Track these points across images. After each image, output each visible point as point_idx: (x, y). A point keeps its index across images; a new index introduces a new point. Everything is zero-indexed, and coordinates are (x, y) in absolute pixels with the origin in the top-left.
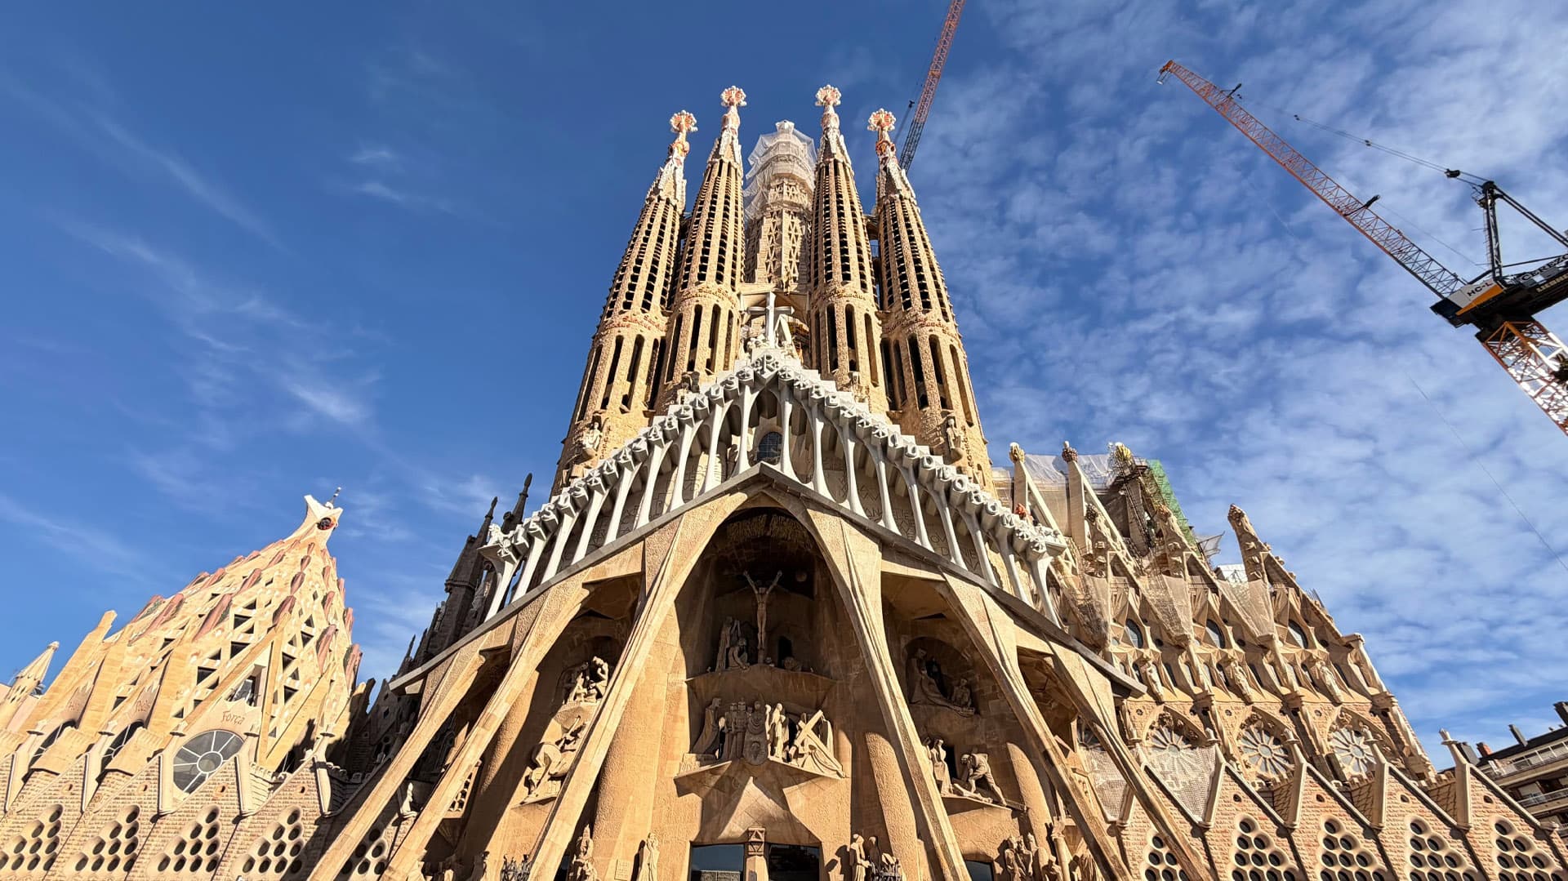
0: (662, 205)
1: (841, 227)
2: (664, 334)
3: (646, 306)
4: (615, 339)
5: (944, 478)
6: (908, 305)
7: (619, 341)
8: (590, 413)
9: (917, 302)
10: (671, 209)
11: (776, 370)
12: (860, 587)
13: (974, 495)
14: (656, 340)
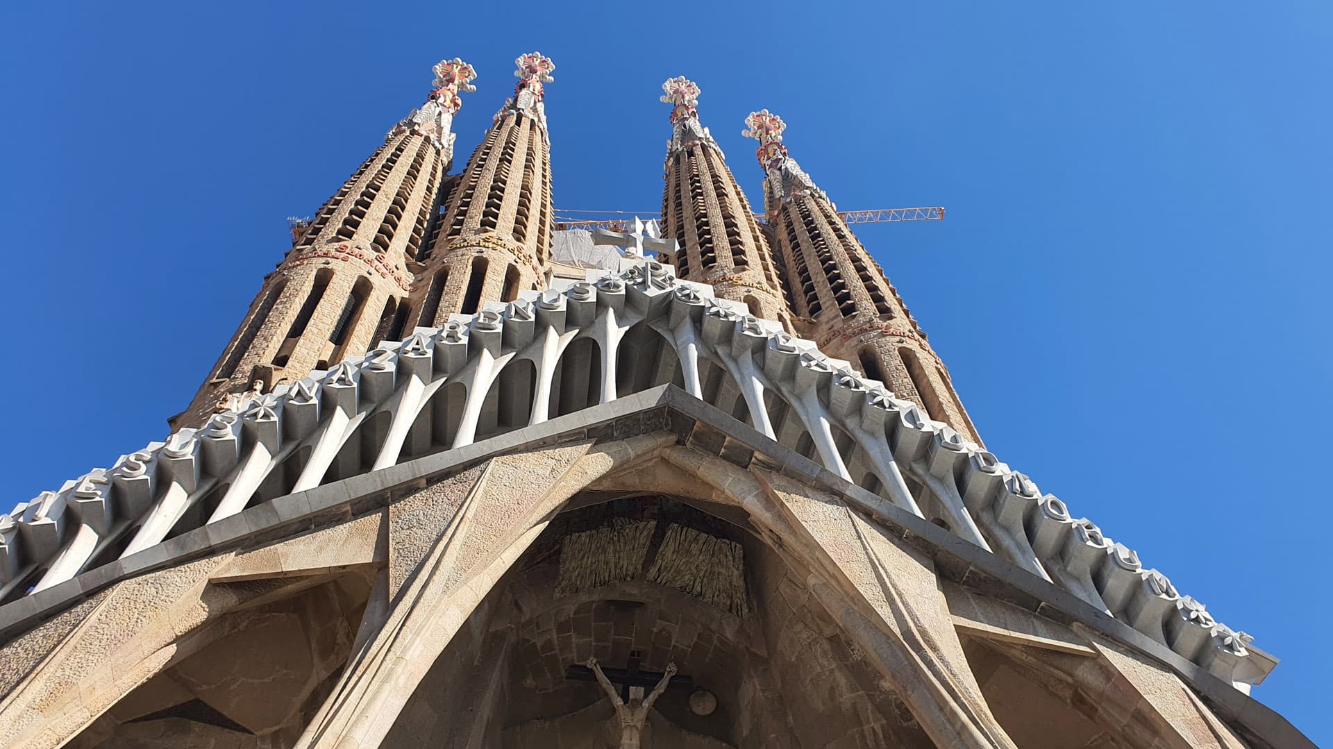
0: (417, 142)
1: (724, 208)
2: (406, 295)
3: (381, 243)
4: (314, 273)
5: (1022, 492)
6: (849, 311)
7: (322, 281)
8: (246, 367)
9: (867, 306)
10: (431, 153)
11: (669, 289)
12: (923, 633)
13: (1087, 532)
14: (392, 299)
